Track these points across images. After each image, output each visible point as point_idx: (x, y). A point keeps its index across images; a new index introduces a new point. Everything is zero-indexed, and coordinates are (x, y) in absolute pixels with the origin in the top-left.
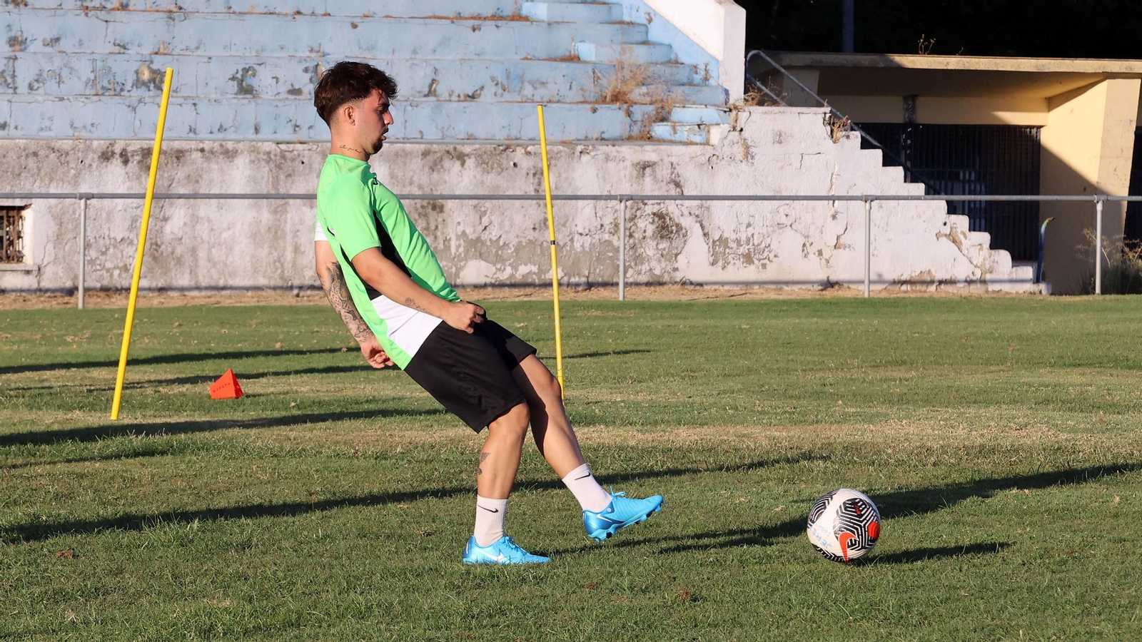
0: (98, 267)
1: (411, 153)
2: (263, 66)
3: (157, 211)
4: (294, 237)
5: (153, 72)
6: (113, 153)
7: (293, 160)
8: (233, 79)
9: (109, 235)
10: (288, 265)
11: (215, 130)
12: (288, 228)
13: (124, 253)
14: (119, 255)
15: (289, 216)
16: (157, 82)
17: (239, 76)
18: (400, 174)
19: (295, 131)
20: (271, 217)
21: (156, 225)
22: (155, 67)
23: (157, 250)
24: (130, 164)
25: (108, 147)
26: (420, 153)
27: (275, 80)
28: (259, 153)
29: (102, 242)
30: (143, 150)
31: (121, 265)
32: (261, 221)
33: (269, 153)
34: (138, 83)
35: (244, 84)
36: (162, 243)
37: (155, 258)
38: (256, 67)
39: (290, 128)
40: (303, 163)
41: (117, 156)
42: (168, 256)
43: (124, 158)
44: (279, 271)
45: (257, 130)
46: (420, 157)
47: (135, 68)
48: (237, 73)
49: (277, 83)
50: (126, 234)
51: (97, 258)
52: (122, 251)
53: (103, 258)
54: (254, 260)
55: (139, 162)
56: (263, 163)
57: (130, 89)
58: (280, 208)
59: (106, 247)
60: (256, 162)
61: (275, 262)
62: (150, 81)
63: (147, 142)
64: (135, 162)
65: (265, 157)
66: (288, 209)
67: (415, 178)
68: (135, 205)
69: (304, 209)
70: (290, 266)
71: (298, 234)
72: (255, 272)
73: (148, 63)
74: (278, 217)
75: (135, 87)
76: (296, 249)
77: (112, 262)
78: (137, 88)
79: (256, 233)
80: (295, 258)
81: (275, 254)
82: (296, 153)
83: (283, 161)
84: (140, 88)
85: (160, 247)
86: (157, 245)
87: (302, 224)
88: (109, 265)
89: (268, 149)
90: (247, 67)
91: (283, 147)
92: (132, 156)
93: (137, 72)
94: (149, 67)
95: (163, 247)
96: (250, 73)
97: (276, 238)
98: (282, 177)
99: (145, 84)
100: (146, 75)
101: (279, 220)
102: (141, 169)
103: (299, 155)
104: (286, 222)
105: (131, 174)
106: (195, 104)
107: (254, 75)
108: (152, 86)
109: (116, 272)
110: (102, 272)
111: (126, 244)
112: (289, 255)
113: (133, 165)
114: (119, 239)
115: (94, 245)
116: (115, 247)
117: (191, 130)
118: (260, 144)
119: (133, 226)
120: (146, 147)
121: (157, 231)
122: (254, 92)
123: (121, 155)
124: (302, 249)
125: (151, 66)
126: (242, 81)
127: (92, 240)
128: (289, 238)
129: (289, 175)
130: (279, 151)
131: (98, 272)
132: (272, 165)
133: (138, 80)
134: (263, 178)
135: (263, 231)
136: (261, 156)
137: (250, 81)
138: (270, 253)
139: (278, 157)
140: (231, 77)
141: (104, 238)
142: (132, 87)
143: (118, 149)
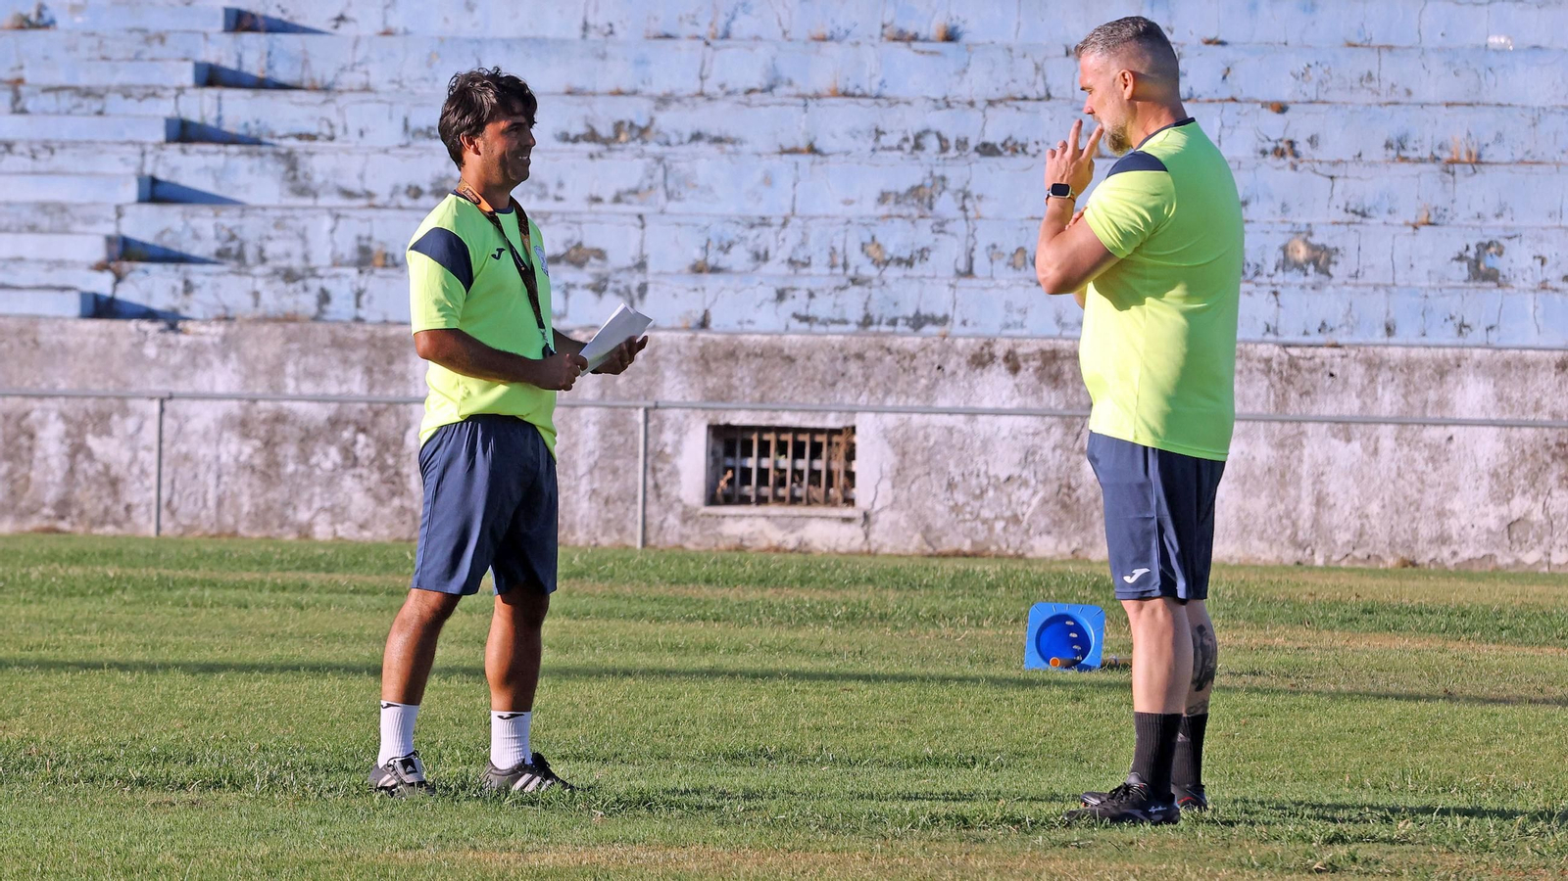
0: (968, 516)
1: (1536, 364)
2: (1517, 240)
3: (1070, 439)
4: (1314, 483)
5: (1313, 248)
6: (992, 357)
7: (1312, 371)
8: (1460, 258)
9: (986, 472)
10: (1305, 522)
11: (1314, 327)
12: (1305, 469)
13: (1014, 498)
14: (1005, 500)
15: (1306, 452)
16: (1321, 262)
17: (1471, 254)
18: (1516, 395)
19: (1460, 332)
20: (1273, 453)
21: (1068, 460)
22: (1316, 240)
23: (1069, 496)
24: (1022, 373)
25: (982, 348)
26: (1553, 364)
27: (1538, 262)
28: (1249, 359)
29: (974, 482)
30: (1043, 352)
31: (1008, 514)
32: (1254, 458)
33: (1268, 361)
34: (1286, 263)
35: (1482, 267)
36: (1079, 486)
37: (1064, 506)
38: (1503, 242)
39: (1451, 329)
40: (1332, 375)
41: (1000, 361)
42: (1089, 504)
43: (1011, 363)
44: (1288, 532)
45: (1389, 330)
46: (1554, 370)
47: (1281, 242)
48: (1468, 248)
49: (1542, 264)
50: (1015, 471)
51: (968, 504)
52: (1009, 496)
53: (977, 504)
54: (1242, 515)
55: (1037, 370)
56: (1258, 375)
57: (1272, 271)
58: (1290, 441)
59: (981, 488)
60: (1245, 373)
61: (1280, 518)
62: (1308, 262)
63: (1051, 341)
64: (1031, 370)
65: (1262, 366)
66: (1305, 442)
67: (1546, 401)
68: (1031, 431)
69: (1335, 442)
70: (1308, 525)
71: (1324, 478)
72: (1244, 530)
73: (1304, 235)
74: (1287, 452)
75: (1280, 271)
76: (1320, 501)
77: (992, 510)
78: (1284, 271)
79: (1245, 476)
80: (1318, 513)
81: (1281, 507)
82: (1317, 360)
83: (1294, 372)
84: (1290, 271)
85: (1074, 490)
86: (1069, 487)
87: (1329, 463)
88: (986, 513)
89: (1266, 355)
90: (1486, 241)
91: (1295, 352)
92: (1026, 361)
93: (1285, 249)
94: (1305, 241)
95: (1080, 491)
96: (1492, 250)
97: (1283, 483)
98: (1293, 395)
99: (1301, 267)
100: (1302, 253)
101: (1288, 458)
102: (1041, 379)
103: (1323, 364)
104: (1300, 461)
105: (1023, 387)
106: (1275, 293)
107: (1500, 253)
108: (1311, 269)
109: (999, 525)
110: (974, 524)
111: (1016, 486)
112: (1306, 508)
113: (1027, 375)
114: (1003, 476)
115: (960, 486)
116: (996, 488)
117: (1268, 330)
118: (1250, 347)
119: (1030, 459)
120: (1048, 348)
121: (1071, 468)
122: (1501, 278)
123: (1006, 359)
124: (1331, 501)
125: (1309, 239)
126: (1477, 262)
127: (958, 478)
128: (1306, 484)
129: (1307, 393)
130: (1286, 357)
131: (968, 524)
132: (1275, 378)
133: (1286, 259)
134: (1258, 396)
135: (1257, 472)
136: (1255, 364)
137: (1489, 262)
138: (1271, 506)
139: (1286, 366)
140: (1457, 255)
141: (978, 476)
142: (1276, 270)
143: (1000, 350)
